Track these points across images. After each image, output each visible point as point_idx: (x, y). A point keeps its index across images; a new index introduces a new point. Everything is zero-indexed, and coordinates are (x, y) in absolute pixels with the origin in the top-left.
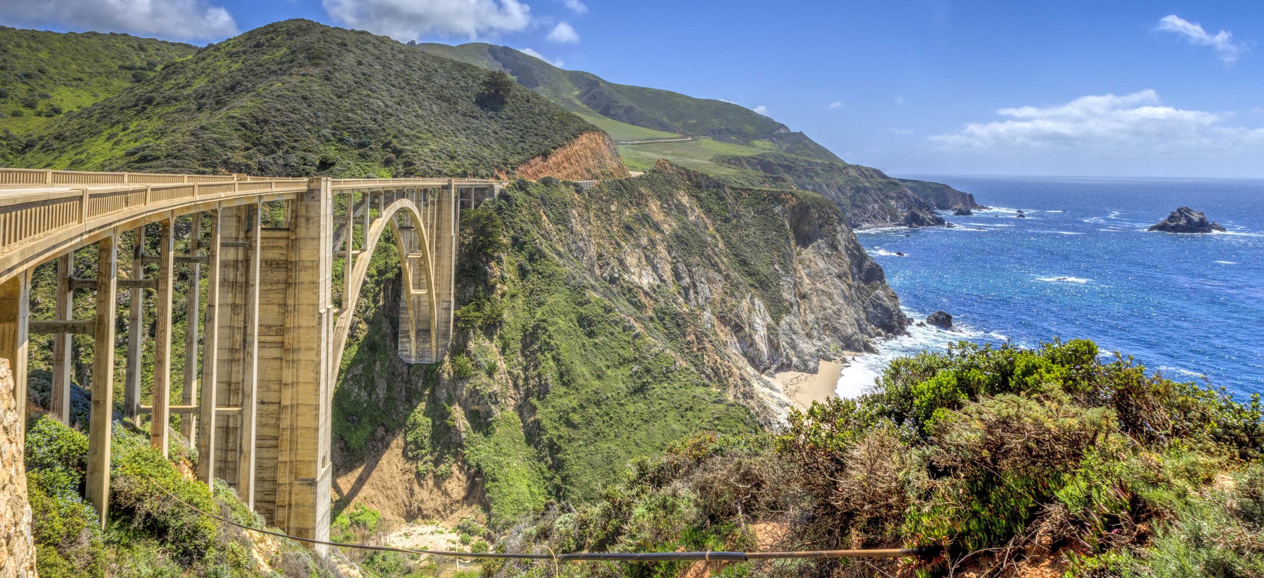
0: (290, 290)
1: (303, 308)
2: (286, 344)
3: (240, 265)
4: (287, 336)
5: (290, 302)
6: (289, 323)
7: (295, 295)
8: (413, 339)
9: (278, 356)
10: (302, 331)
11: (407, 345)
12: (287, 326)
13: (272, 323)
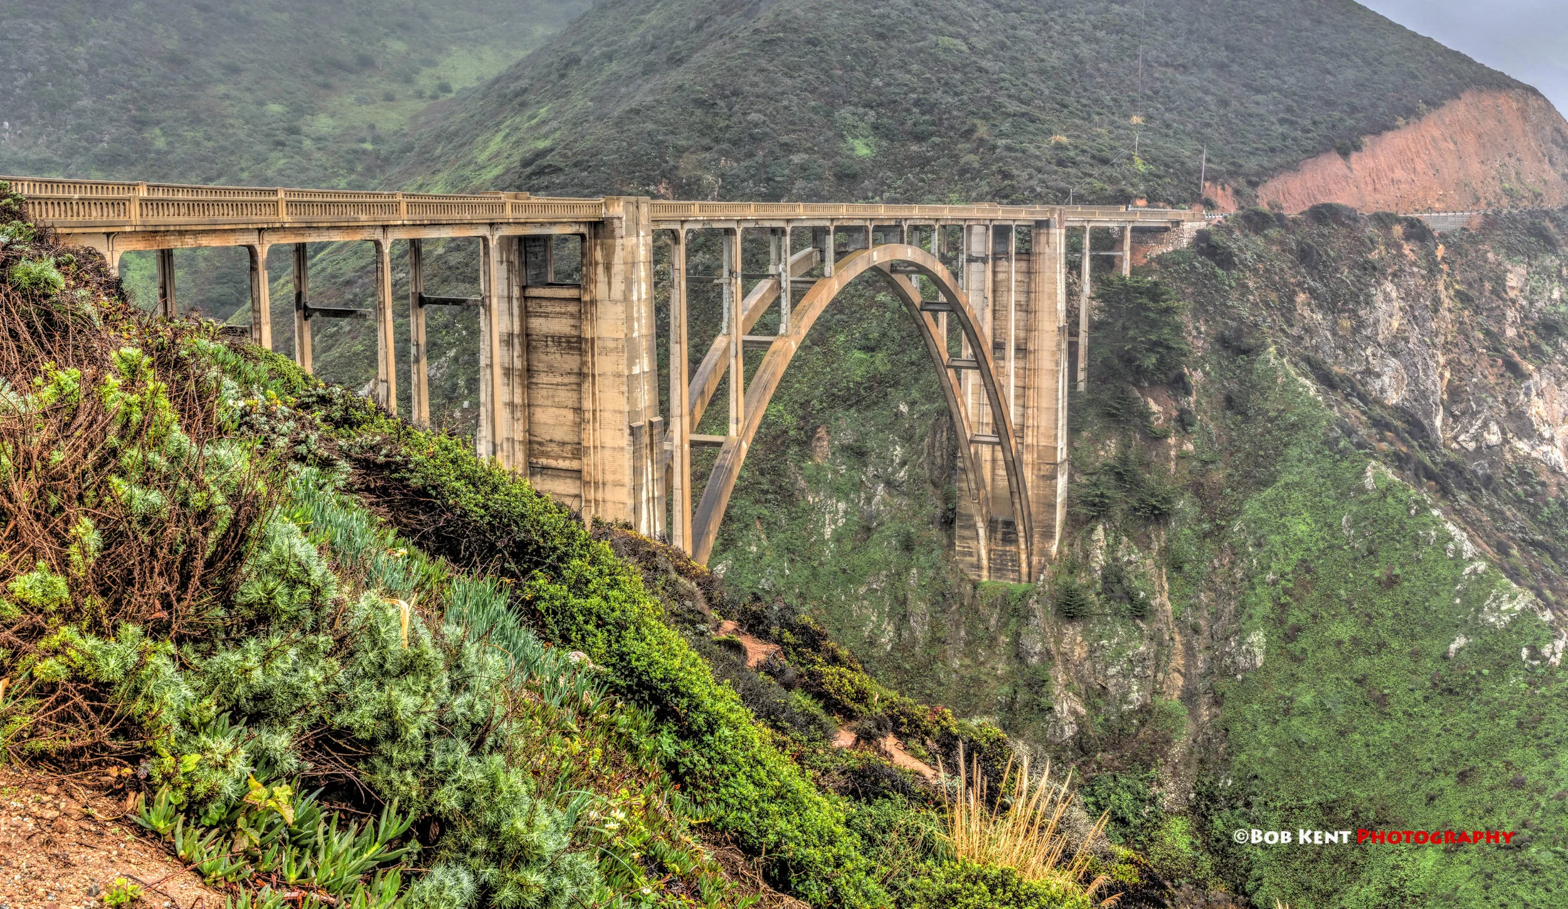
0: (587, 386)
1: (607, 416)
2: (585, 473)
3: (516, 341)
4: (585, 460)
5: (587, 404)
6: (588, 439)
7: (594, 394)
8: (981, 532)
9: (576, 492)
10: (607, 453)
11: (973, 544)
12: (585, 444)
13: (567, 439)
